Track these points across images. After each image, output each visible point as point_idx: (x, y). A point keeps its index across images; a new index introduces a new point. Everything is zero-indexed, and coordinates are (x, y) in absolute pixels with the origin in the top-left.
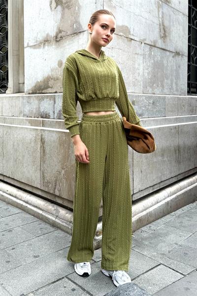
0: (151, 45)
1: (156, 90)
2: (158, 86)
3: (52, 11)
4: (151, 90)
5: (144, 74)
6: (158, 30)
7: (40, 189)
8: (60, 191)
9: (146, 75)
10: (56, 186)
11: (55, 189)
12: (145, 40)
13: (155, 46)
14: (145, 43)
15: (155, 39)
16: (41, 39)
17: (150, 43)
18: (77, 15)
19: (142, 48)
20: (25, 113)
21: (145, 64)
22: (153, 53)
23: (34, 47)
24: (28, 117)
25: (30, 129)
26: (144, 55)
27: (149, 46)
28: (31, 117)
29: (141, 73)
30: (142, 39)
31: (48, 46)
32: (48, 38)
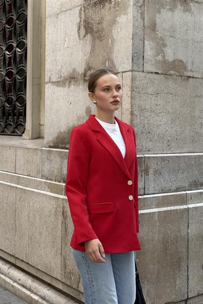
3: (80, 39)
7: (60, 281)
11: (79, 282)
16: (66, 75)
18: (110, 51)
20: (44, 173)
23: (57, 83)
24: (47, 179)
25: (50, 196)
28: (52, 180)
31: (74, 85)
32: (74, 75)
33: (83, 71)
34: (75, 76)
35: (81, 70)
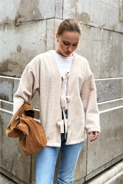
0: (110, 31)
1: (113, 73)
2: (115, 69)
4: (108, 74)
5: (102, 59)
6: (117, 14)
8: (16, 171)
9: (104, 60)
10: (13, 166)
11: (12, 168)
12: (104, 25)
13: (113, 31)
14: (104, 29)
15: (114, 23)
16: (1, 21)
17: (109, 28)
18: (36, 2)
19: (101, 34)
21: (103, 49)
22: (111, 38)
26: (103, 41)
27: (108, 32)
29: (99, 59)
30: (101, 25)
31: (8, 29)
32: (7, 21)
33: (14, 19)
34: (9, 22)
35: (13, 18)
